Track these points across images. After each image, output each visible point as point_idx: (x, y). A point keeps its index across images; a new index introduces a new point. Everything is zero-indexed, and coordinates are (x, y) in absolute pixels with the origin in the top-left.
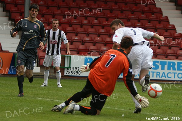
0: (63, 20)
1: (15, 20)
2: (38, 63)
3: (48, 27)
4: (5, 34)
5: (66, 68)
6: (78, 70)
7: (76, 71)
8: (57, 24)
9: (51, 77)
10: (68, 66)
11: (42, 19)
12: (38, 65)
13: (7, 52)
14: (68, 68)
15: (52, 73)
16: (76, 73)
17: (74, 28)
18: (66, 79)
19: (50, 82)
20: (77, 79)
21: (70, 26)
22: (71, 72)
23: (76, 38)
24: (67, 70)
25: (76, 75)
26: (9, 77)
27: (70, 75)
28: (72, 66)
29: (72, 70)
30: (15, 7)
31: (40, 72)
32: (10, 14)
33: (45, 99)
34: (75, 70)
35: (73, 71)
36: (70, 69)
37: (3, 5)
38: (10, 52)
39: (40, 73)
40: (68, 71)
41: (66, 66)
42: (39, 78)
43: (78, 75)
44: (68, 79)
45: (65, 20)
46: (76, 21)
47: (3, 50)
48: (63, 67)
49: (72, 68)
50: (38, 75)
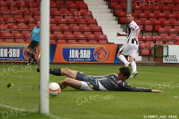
0: (161, 15)
1: (119, 15)
2: (140, 52)
3: (148, 21)
4: (111, 28)
5: (164, 56)
6: (175, 58)
7: (173, 59)
8: (129, 17)
9: (152, 64)
10: (166, 55)
11: (142, 14)
12: (140, 55)
13: (112, 44)
14: (166, 56)
15: (152, 61)
16: (173, 61)
17: (170, 21)
18: (165, 66)
19: (151, 69)
20: (175, 66)
21: (167, 20)
22: (169, 60)
23: (173, 30)
24: (165, 58)
25: (173, 62)
26: (115, 65)
27: (168, 62)
28: (169, 55)
29: (169, 58)
30: (119, 4)
31: (142, 60)
32: (114, 10)
33: (147, 83)
34: (172, 57)
35: (171, 59)
36: (168, 57)
37: (108, 2)
38: (115, 43)
39: (141, 62)
40: (167, 59)
41: (164, 55)
42: (141, 65)
43: (175, 62)
44: (167, 66)
45: (162, 15)
46: (172, 15)
47: (109, 42)
48: (162, 56)
49: (169, 56)
50: (140, 64)
